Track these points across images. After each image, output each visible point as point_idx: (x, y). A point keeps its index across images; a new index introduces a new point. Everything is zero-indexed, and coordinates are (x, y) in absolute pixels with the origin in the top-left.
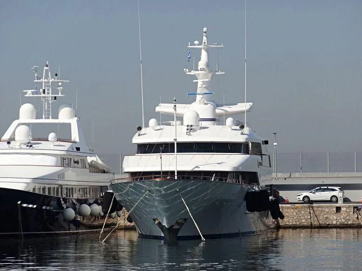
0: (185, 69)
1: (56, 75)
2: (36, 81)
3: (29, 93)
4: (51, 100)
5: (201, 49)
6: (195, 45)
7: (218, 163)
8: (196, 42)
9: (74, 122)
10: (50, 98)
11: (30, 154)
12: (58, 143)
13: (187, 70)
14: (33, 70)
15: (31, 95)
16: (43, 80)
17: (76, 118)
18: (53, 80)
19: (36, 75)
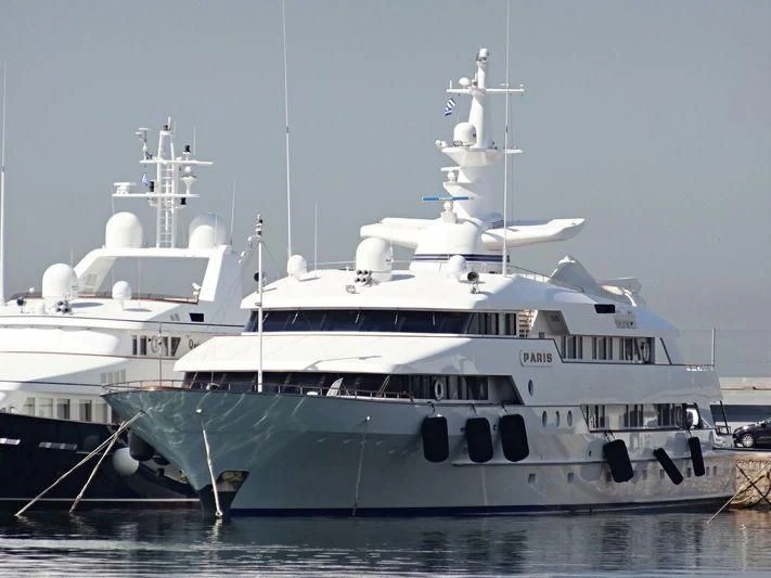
0: (438, 142)
1: (188, 149)
2: (145, 161)
3: (122, 190)
4: (174, 205)
5: (470, 97)
6: (461, 87)
7: (361, 358)
8: (464, 81)
9: (216, 256)
10: (173, 202)
11: (60, 327)
12: (136, 304)
13: (444, 144)
14: (140, 136)
15: (127, 195)
16: (158, 160)
17: (223, 248)
18: (179, 159)
19: (145, 148)
